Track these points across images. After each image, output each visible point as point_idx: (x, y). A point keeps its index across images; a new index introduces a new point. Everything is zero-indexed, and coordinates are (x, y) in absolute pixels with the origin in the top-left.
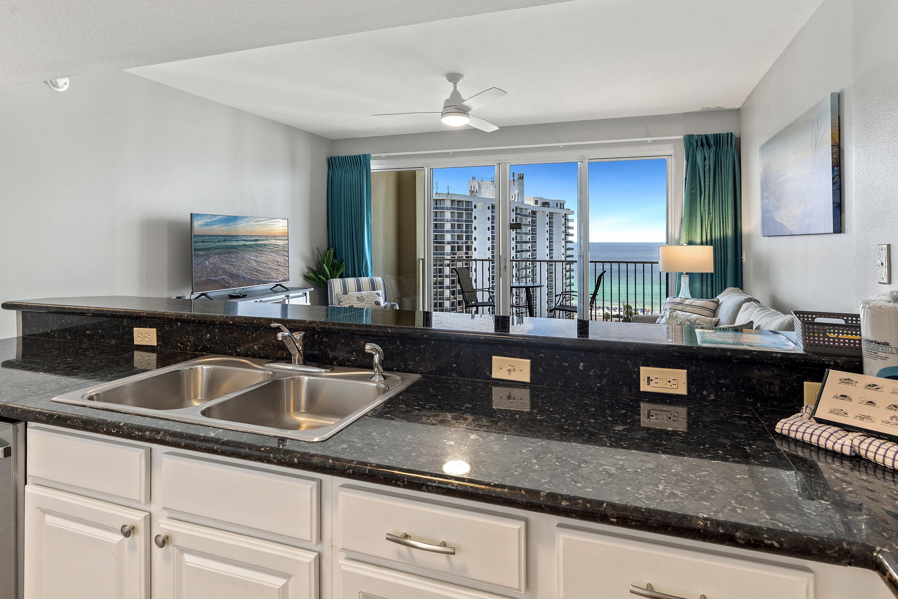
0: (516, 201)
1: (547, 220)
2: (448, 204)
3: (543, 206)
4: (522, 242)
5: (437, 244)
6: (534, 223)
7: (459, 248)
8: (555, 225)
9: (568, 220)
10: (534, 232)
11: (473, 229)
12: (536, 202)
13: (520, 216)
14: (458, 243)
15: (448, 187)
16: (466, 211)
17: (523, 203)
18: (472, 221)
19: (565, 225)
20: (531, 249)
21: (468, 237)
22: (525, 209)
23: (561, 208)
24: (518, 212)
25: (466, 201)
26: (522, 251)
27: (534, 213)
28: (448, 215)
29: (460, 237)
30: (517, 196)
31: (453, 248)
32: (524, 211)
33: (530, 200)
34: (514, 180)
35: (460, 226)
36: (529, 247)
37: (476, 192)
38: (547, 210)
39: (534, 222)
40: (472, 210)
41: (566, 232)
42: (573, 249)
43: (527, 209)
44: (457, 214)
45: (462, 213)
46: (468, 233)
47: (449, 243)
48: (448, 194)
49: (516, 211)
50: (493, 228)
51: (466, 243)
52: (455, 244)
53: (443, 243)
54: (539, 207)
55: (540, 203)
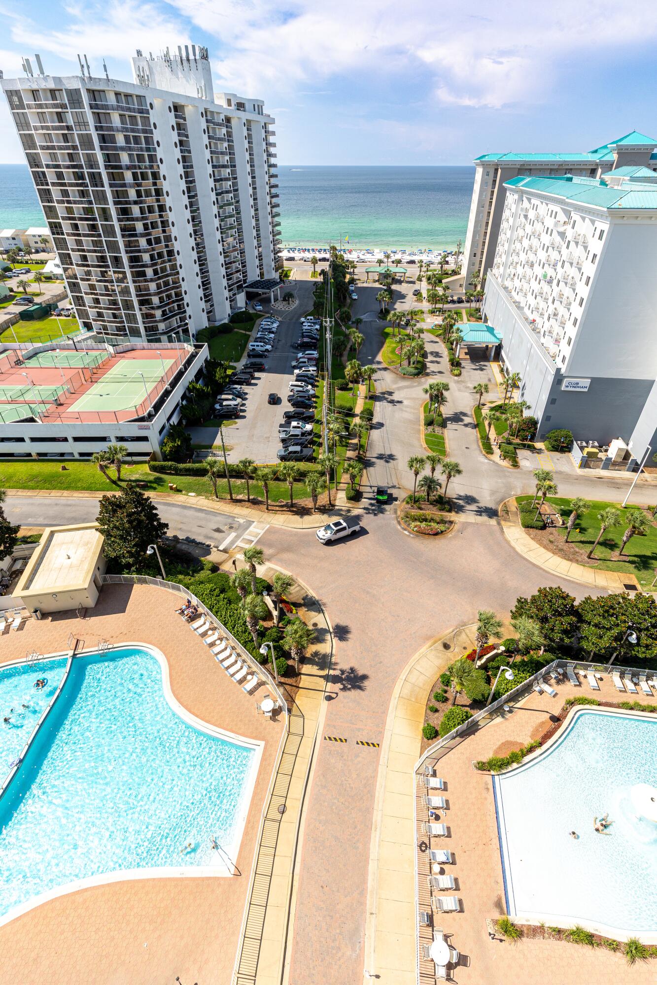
0: (204, 98)
1: (245, 132)
2: (112, 99)
3: (238, 109)
4: (219, 166)
5: (112, 169)
6: (230, 136)
7: (144, 176)
8: (254, 140)
9: (268, 132)
10: (231, 151)
11: (156, 145)
12: (229, 102)
13: (212, 125)
14: (140, 168)
15: (105, 66)
16: (140, 113)
17: (213, 102)
18: (151, 132)
19: (266, 140)
20: (230, 176)
21: (151, 158)
23: (259, 114)
24: (209, 117)
25: (137, 96)
26: (221, 180)
27: (228, 120)
28: (116, 120)
29: (140, 158)
30: (203, 88)
31: (135, 176)
32: (215, 115)
33: (221, 98)
34: (195, 59)
35: (136, 140)
36: (229, 173)
37: (148, 80)
38: (244, 116)
39: (229, 134)
40: (147, 112)
41: (268, 151)
42: (276, 176)
43: (218, 113)
44: (129, 120)
45: (135, 117)
46: (150, 151)
47: (128, 168)
48: (108, 80)
49: (206, 116)
50: (181, 142)
51: (151, 167)
52: (135, 169)
53: (120, 167)
54: (232, 111)
55: (233, 103)
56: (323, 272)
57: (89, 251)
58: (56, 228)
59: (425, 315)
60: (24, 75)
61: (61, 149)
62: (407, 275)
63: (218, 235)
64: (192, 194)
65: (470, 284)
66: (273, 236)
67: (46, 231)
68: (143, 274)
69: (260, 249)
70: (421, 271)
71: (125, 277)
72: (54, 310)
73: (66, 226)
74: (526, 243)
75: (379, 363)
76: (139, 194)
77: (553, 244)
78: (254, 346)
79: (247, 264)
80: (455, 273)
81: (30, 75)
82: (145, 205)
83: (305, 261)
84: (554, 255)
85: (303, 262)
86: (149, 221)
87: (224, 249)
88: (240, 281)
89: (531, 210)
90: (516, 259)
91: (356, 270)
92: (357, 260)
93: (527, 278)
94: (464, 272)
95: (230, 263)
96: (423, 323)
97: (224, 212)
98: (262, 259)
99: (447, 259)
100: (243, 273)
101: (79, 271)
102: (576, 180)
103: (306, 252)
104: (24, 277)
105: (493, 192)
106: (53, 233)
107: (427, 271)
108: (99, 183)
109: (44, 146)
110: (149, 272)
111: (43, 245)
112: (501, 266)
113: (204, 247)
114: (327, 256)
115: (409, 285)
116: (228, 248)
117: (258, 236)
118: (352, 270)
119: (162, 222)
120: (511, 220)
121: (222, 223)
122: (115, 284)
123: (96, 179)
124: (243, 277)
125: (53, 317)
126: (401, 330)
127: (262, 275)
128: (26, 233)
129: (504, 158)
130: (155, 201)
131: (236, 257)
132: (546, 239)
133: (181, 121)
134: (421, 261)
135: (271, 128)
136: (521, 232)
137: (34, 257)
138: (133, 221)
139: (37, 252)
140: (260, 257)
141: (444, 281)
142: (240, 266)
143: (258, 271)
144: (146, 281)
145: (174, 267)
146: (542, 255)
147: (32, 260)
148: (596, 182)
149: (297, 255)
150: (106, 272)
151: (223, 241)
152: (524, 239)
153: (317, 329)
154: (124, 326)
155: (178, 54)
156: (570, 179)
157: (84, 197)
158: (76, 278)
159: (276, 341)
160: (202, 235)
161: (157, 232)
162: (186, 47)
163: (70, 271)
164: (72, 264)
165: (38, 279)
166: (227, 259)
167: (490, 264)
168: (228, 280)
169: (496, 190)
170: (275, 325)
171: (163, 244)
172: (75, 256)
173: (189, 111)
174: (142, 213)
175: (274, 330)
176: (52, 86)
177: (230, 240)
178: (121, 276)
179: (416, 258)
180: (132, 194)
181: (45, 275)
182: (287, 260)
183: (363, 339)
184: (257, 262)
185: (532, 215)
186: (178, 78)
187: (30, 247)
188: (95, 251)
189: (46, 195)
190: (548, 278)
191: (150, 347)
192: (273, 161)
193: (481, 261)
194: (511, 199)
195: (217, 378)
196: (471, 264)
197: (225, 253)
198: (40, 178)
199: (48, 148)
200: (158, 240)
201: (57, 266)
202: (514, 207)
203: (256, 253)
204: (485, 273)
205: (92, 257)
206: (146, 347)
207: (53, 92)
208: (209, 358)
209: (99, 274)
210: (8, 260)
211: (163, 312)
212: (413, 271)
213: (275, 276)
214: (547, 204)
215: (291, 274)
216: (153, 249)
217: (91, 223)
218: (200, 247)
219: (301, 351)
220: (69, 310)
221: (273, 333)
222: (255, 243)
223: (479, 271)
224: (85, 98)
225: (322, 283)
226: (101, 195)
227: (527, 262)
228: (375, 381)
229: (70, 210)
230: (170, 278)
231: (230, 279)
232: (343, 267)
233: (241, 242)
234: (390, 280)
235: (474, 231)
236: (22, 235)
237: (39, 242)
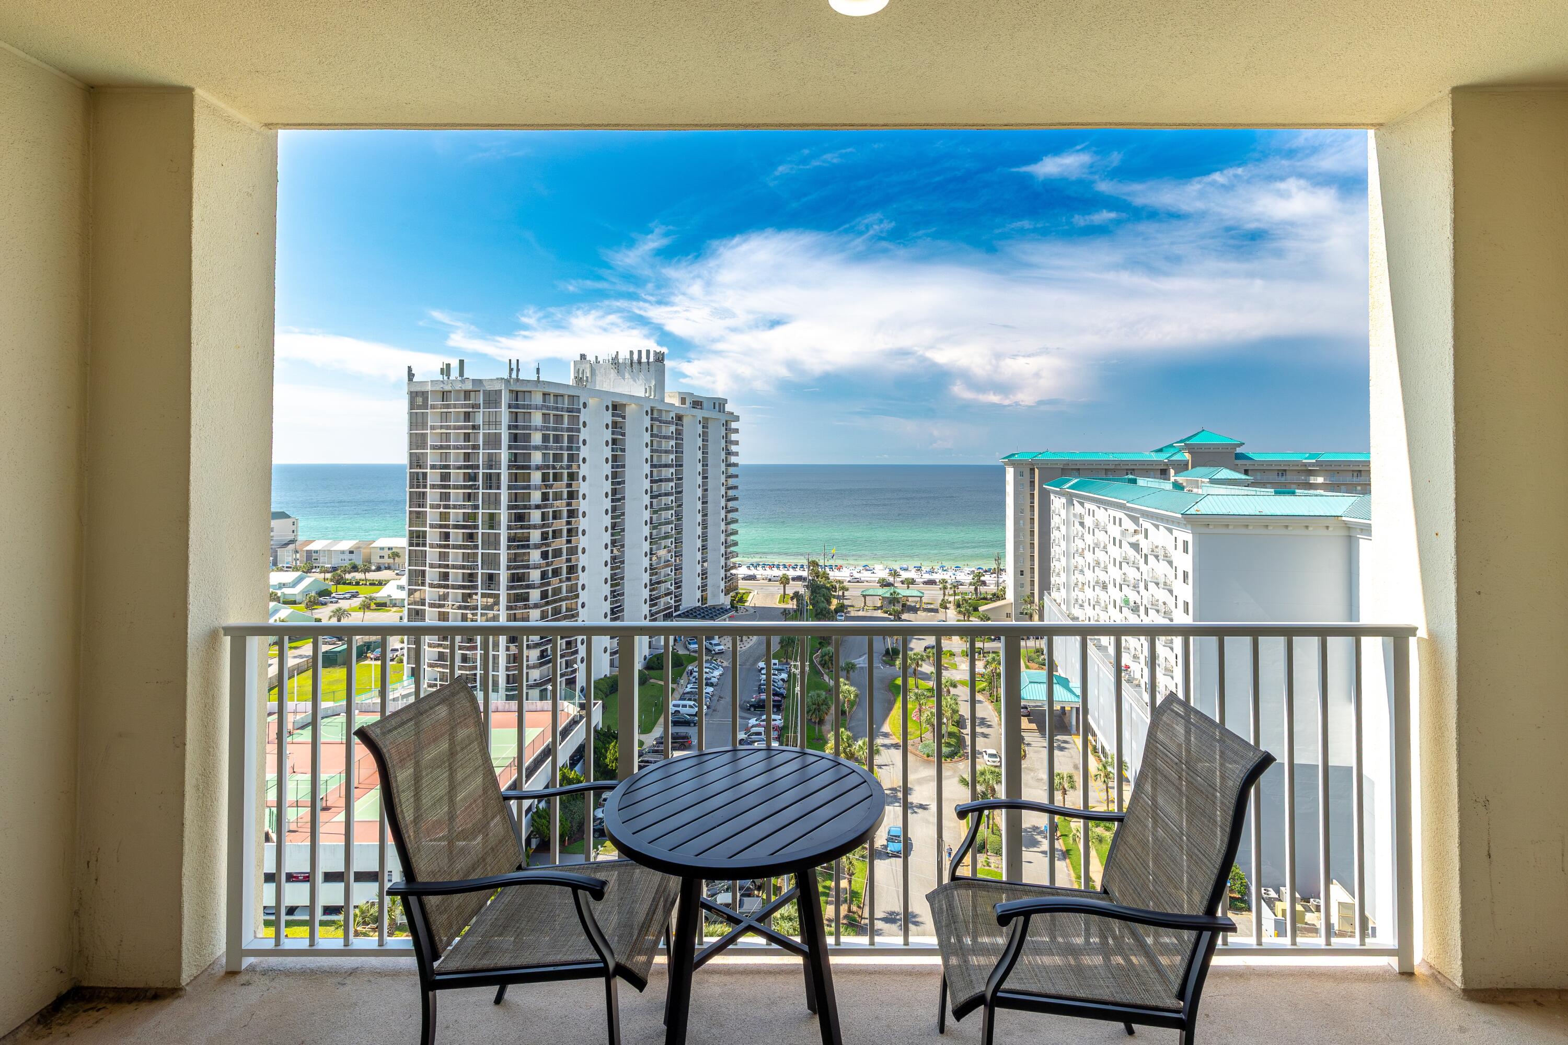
0: (652, 397)
1: (700, 430)
2: (537, 399)
3: (694, 408)
4: (661, 466)
5: (516, 469)
6: (680, 434)
7: (557, 477)
8: (710, 438)
9: (730, 429)
10: (679, 449)
11: (581, 444)
12: (683, 401)
13: (658, 423)
14: (554, 468)
15: (538, 370)
16: (569, 412)
17: (663, 400)
18: (578, 430)
19: (726, 438)
20: (674, 476)
21: (571, 458)
22: (666, 411)
23: (720, 411)
24: (655, 415)
25: (569, 396)
26: (661, 480)
27: (679, 418)
28: (537, 418)
29: (557, 457)
30: (653, 388)
31: (545, 477)
32: (664, 414)
33: (674, 396)
34: (648, 362)
35: (557, 439)
36: (672, 473)
37: (587, 381)
38: (700, 414)
39: (679, 432)
40: (579, 411)
41: (727, 450)
42: (737, 476)
43: (667, 411)
44: (553, 418)
45: (562, 416)
46: (572, 450)
47: (538, 468)
48: (538, 381)
49: (652, 414)
50: (614, 441)
51: (569, 467)
52: (549, 469)
53: (529, 467)
54: (687, 408)
55: (688, 402)
56: (796, 595)
57: (454, 567)
58: (417, 538)
59: (956, 659)
60: (440, 378)
61: (458, 448)
62: (924, 600)
63: (646, 546)
64: (618, 496)
65: (1022, 613)
66: (726, 547)
67: (401, 542)
68: (526, 598)
69: (705, 564)
70: (944, 594)
71: (497, 603)
72: (373, 651)
73: (432, 536)
74: (1089, 556)
75: (886, 735)
76: (545, 497)
77: (1125, 558)
78: (678, 706)
79: (683, 584)
80: (997, 597)
81: (446, 378)
82: (551, 510)
83: (770, 580)
84: (1132, 574)
85: (766, 582)
86: (550, 530)
87: (651, 565)
88: (670, 608)
89: (1086, 516)
90: (1081, 578)
91: (846, 593)
92: (848, 579)
93: (1103, 604)
94: (1010, 596)
95: (659, 583)
96: (954, 671)
97: (659, 518)
98: (706, 578)
99: (982, 578)
100: (676, 597)
101: (429, 593)
102: (1141, 482)
103: (775, 569)
104: (344, 604)
105: (1032, 495)
106: (411, 545)
107: (955, 594)
108: (494, 485)
109: (436, 446)
110: (535, 595)
111: (391, 561)
112: (1062, 588)
113: (623, 562)
114: (805, 574)
115: (929, 614)
116: (657, 564)
117: (704, 548)
118: (841, 593)
119: (569, 531)
120: (1063, 529)
121: (654, 532)
122: (479, 611)
123: (492, 481)
124: (675, 602)
125: (367, 662)
126: (920, 682)
127: (704, 599)
128: (373, 545)
129: (1040, 457)
130: (565, 504)
131: (669, 575)
132: (1114, 551)
133: (620, 419)
134: (944, 581)
135: (734, 425)
136: (1080, 544)
137: (372, 576)
138: (529, 528)
139: (379, 569)
140: (704, 575)
141: (981, 609)
142: (673, 588)
143: (699, 594)
144: (526, 607)
145: (573, 589)
146: (1115, 573)
147: (366, 580)
148: (1168, 486)
149: (759, 572)
150: (470, 595)
151: (651, 554)
152: (1086, 552)
153: (783, 680)
154: (475, 675)
155: (628, 357)
156: (1134, 482)
157: (469, 500)
158: (423, 604)
159: (716, 698)
160: (623, 546)
161: (560, 543)
162: (640, 352)
163: (417, 595)
164: (423, 584)
165: (365, 607)
166: (654, 578)
167: (1045, 586)
168: (651, 606)
169: (1036, 493)
170: (717, 673)
171: (564, 557)
172: (432, 575)
173: (631, 409)
174: (543, 519)
175: (714, 680)
176: (469, 386)
177: (662, 553)
178: (491, 600)
179: (937, 577)
180: (536, 497)
181: (378, 601)
182: (745, 579)
183: (856, 696)
184: (699, 582)
185: (1088, 521)
186: (624, 379)
187: (370, 563)
188: (463, 567)
189: (418, 499)
190: (1132, 604)
191: (507, 708)
192: (733, 459)
193: (1032, 582)
194: (1057, 503)
195: (607, 760)
196: (1018, 585)
197: (653, 570)
198: (418, 480)
199: (441, 447)
200: (557, 553)
201: (401, 588)
202: (1063, 513)
203: (699, 569)
204: (1041, 598)
205: (456, 576)
206: (500, 708)
207: (467, 394)
208: (600, 726)
209: (460, 598)
210: (331, 580)
211: (542, 652)
212: (933, 595)
213: (725, 600)
214: (1106, 509)
215: (749, 598)
216: (548, 565)
217: (470, 531)
218: (617, 563)
219: (755, 715)
220: (397, 650)
221: (712, 685)
222: (699, 556)
223: (1033, 594)
224: (505, 399)
225: (795, 611)
226: (492, 499)
227: (1097, 582)
228: (880, 766)
229: (444, 516)
230: (564, 603)
231: (655, 604)
232: (828, 589)
233: (678, 555)
234: (898, 607)
235: (1015, 542)
236: (365, 548)
237: (386, 557)
